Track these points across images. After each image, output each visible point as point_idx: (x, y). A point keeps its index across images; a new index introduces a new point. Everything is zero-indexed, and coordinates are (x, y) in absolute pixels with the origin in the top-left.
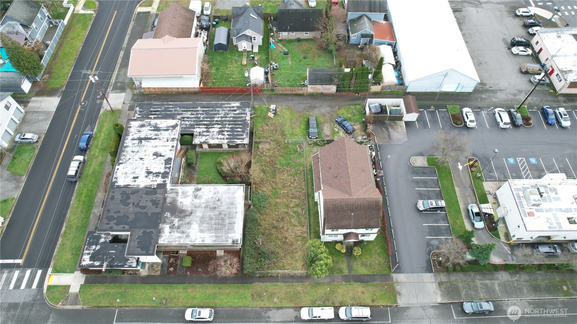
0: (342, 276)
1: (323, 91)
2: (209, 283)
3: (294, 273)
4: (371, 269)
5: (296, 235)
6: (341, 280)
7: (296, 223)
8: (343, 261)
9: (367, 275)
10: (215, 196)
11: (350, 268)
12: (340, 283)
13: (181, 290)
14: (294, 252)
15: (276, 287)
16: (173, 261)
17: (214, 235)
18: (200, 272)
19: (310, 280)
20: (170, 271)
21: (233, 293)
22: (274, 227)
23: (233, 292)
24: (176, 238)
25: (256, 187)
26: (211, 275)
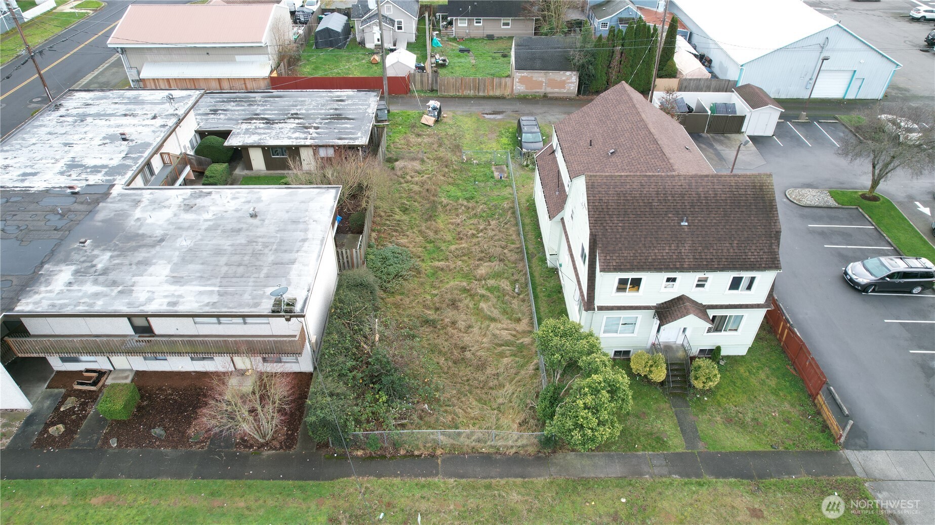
0: (666, 457)
1: (549, 90)
2: (179, 475)
3: (491, 446)
4: (762, 436)
5: (496, 341)
6: (665, 471)
7: (496, 313)
8: (659, 411)
9: (754, 454)
10: (246, 207)
11: (689, 433)
12: (664, 479)
13: (65, 500)
14: (491, 384)
15: (426, 492)
16: (74, 407)
17: (217, 289)
18: (158, 438)
19: (553, 470)
20: (50, 436)
21: (262, 512)
22: (427, 322)
23: (260, 507)
24: (82, 297)
25: (379, 237)
26: (194, 448)
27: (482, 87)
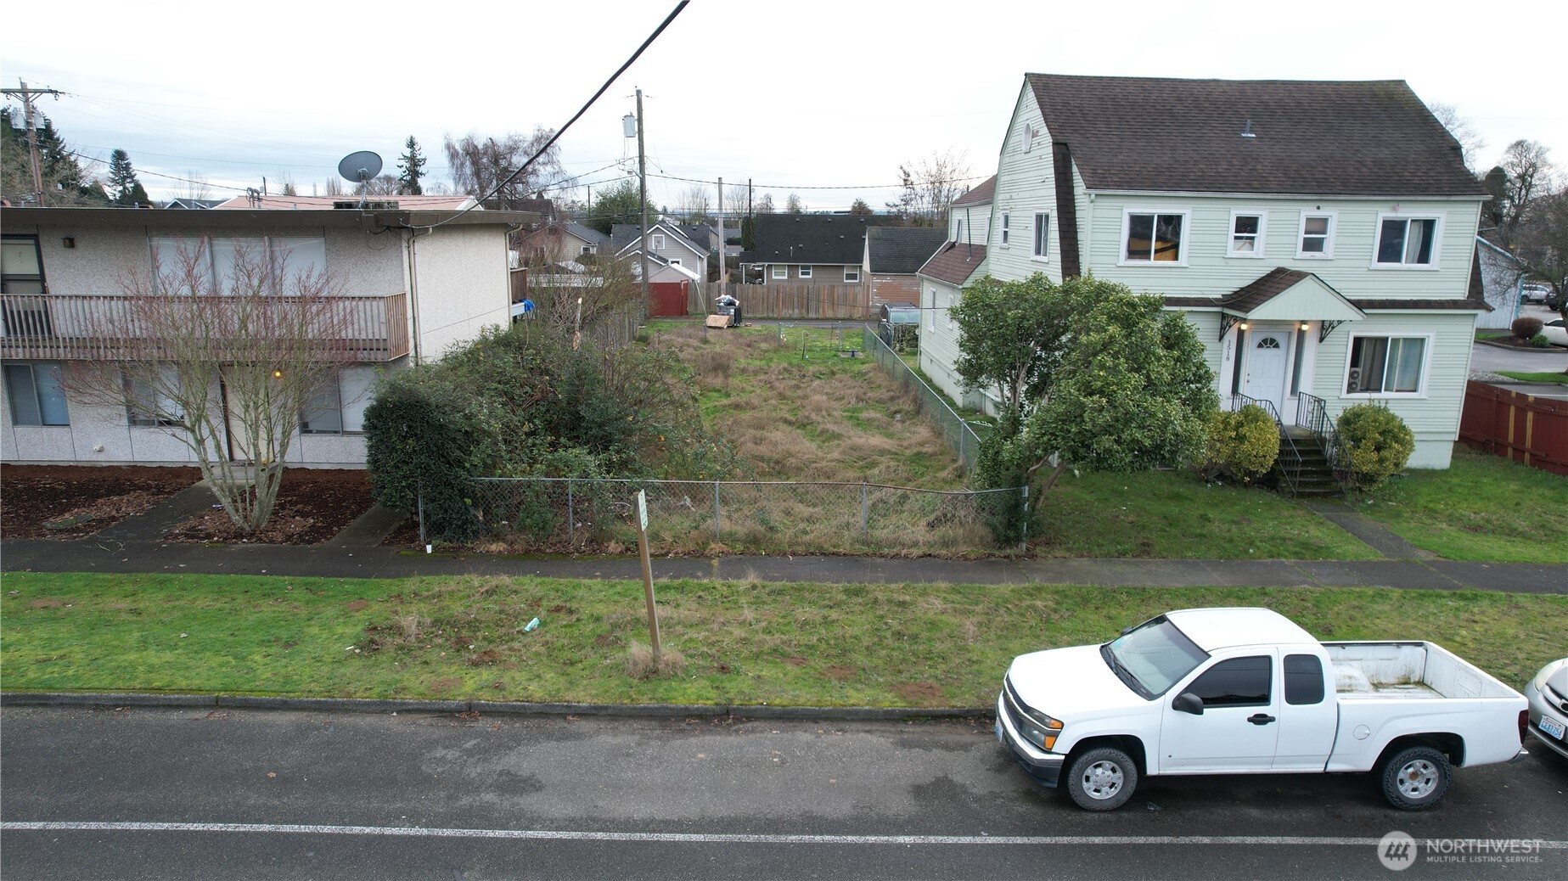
0: (1339, 566)
11: (1380, 540)
12: (1357, 589)
19: (1035, 576)
27: (813, 304)
